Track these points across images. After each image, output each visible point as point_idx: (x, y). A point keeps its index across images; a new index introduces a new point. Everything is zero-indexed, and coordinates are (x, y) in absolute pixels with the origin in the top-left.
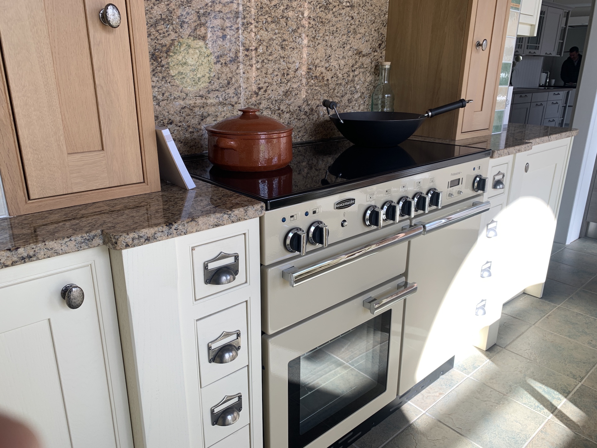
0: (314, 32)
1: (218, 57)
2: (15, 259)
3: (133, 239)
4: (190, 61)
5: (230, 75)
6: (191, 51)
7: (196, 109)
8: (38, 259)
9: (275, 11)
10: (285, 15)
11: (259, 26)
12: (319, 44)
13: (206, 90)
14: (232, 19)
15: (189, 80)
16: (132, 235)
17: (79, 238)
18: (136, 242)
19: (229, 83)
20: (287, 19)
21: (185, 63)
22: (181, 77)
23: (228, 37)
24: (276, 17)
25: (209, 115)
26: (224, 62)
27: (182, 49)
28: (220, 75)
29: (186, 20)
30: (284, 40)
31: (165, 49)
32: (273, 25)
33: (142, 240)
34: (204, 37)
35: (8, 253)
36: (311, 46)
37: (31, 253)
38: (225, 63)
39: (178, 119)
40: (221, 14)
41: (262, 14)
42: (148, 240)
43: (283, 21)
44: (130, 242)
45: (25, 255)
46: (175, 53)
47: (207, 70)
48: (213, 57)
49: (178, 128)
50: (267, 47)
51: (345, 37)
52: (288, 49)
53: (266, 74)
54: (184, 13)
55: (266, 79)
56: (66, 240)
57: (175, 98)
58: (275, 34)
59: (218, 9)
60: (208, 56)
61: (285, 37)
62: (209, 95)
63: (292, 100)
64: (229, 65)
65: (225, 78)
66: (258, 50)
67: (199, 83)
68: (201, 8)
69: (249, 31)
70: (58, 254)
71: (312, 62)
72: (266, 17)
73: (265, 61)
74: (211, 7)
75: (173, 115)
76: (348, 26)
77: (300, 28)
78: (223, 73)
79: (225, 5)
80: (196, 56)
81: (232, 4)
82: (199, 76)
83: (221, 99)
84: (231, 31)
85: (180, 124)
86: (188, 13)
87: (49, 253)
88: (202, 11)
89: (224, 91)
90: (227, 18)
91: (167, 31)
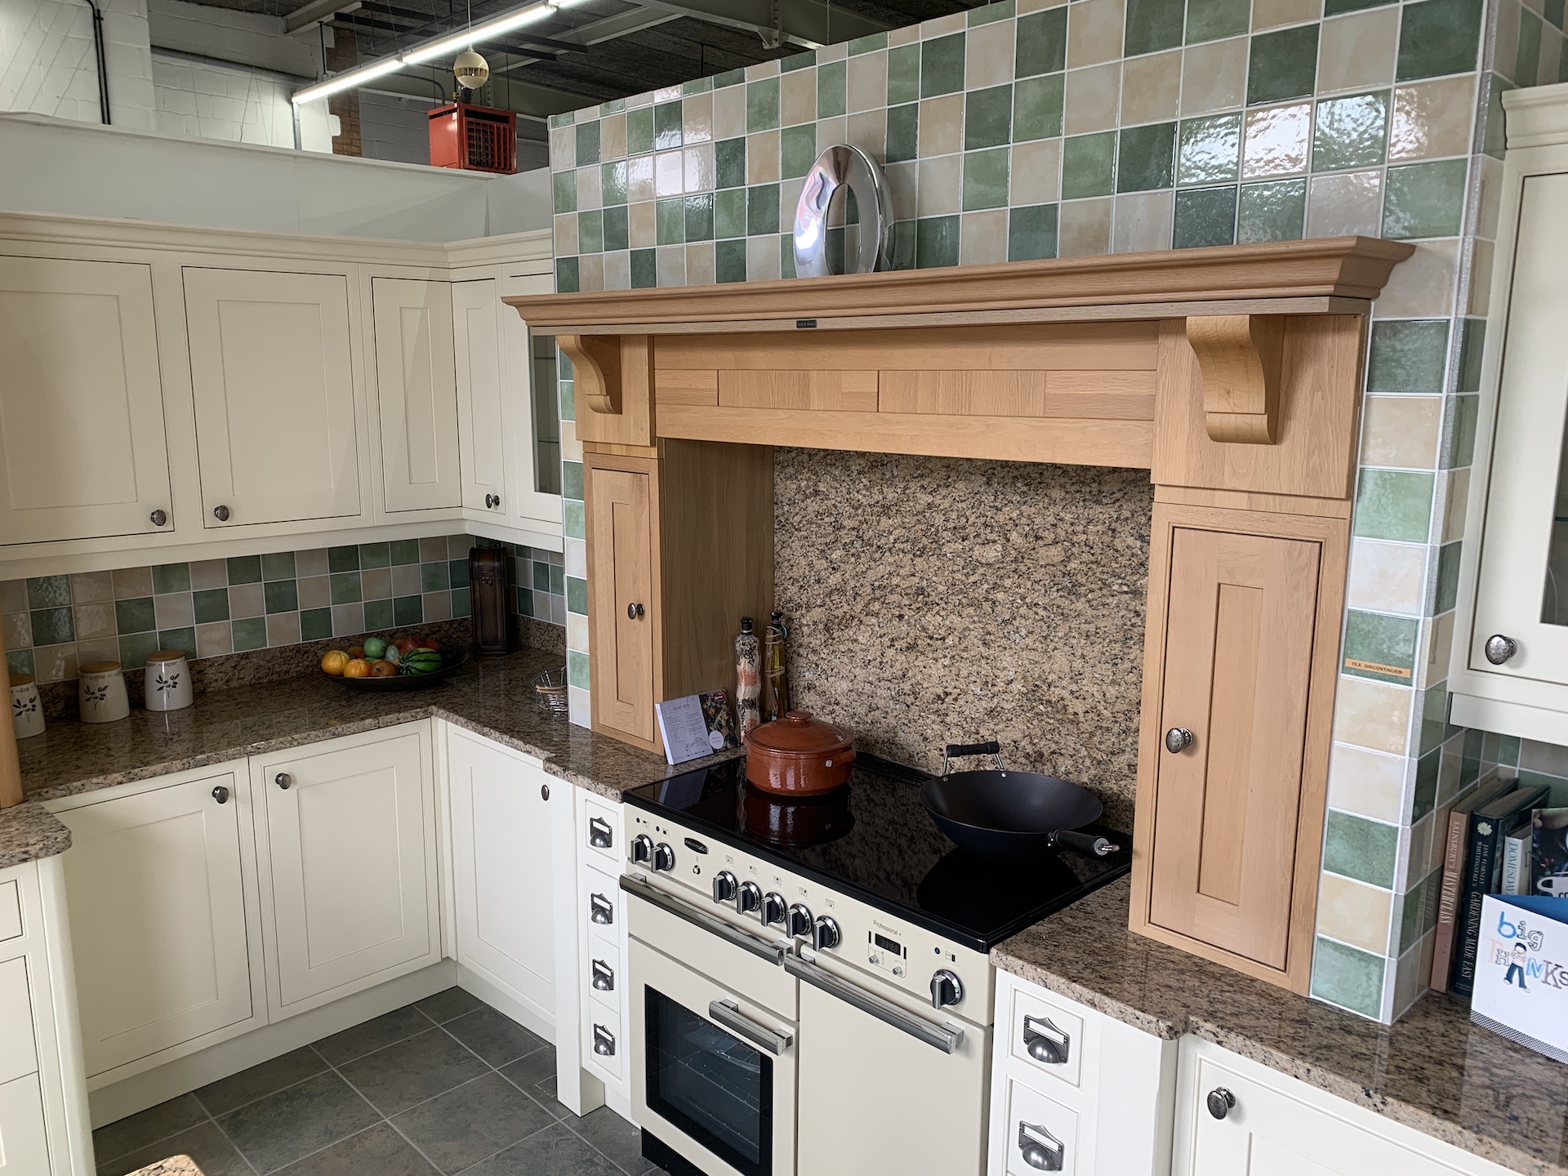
0: (1045, 628)
1: (893, 640)
4: (860, 639)
5: (905, 665)
6: (862, 627)
7: (864, 697)
9: (974, 590)
10: (991, 597)
11: (949, 608)
12: (1056, 649)
13: (877, 677)
14: (912, 596)
15: (858, 660)
19: (904, 676)
20: (994, 602)
21: (856, 640)
22: (850, 655)
23: (906, 617)
24: (976, 598)
25: (878, 708)
26: (899, 647)
27: (854, 624)
28: (893, 663)
29: (860, 593)
30: (989, 633)
31: (837, 621)
32: (971, 610)
34: (877, 613)
36: (1039, 650)
38: (901, 650)
39: (845, 701)
40: (898, 590)
41: (953, 593)
43: (987, 606)
46: (847, 627)
47: (879, 654)
48: (887, 639)
49: (844, 712)
50: (960, 638)
51: (1118, 647)
52: (994, 647)
53: (958, 675)
54: (858, 585)
55: (958, 683)
57: (843, 677)
58: (974, 622)
59: (895, 583)
60: (881, 636)
61: (990, 628)
62: (880, 684)
63: (1001, 726)
64: (905, 653)
65: (899, 667)
66: (947, 641)
67: (869, 667)
68: (876, 581)
69: (934, 613)
71: (1040, 676)
72: (960, 597)
73: (956, 657)
74: (887, 579)
75: (840, 696)
76: (1125, 627)
77: (1018, 619)
78: (897, 660)
79: (904, 579)
80: (867, 634)
81: (913, 578)
82: (869, 658)
83: (893, 693)
84: (910, 611)
85: (846, 708)
86: (862, 585)
88: (877, 584)
89: (898, 683)
90: (906, 594)
91: (840, 603)
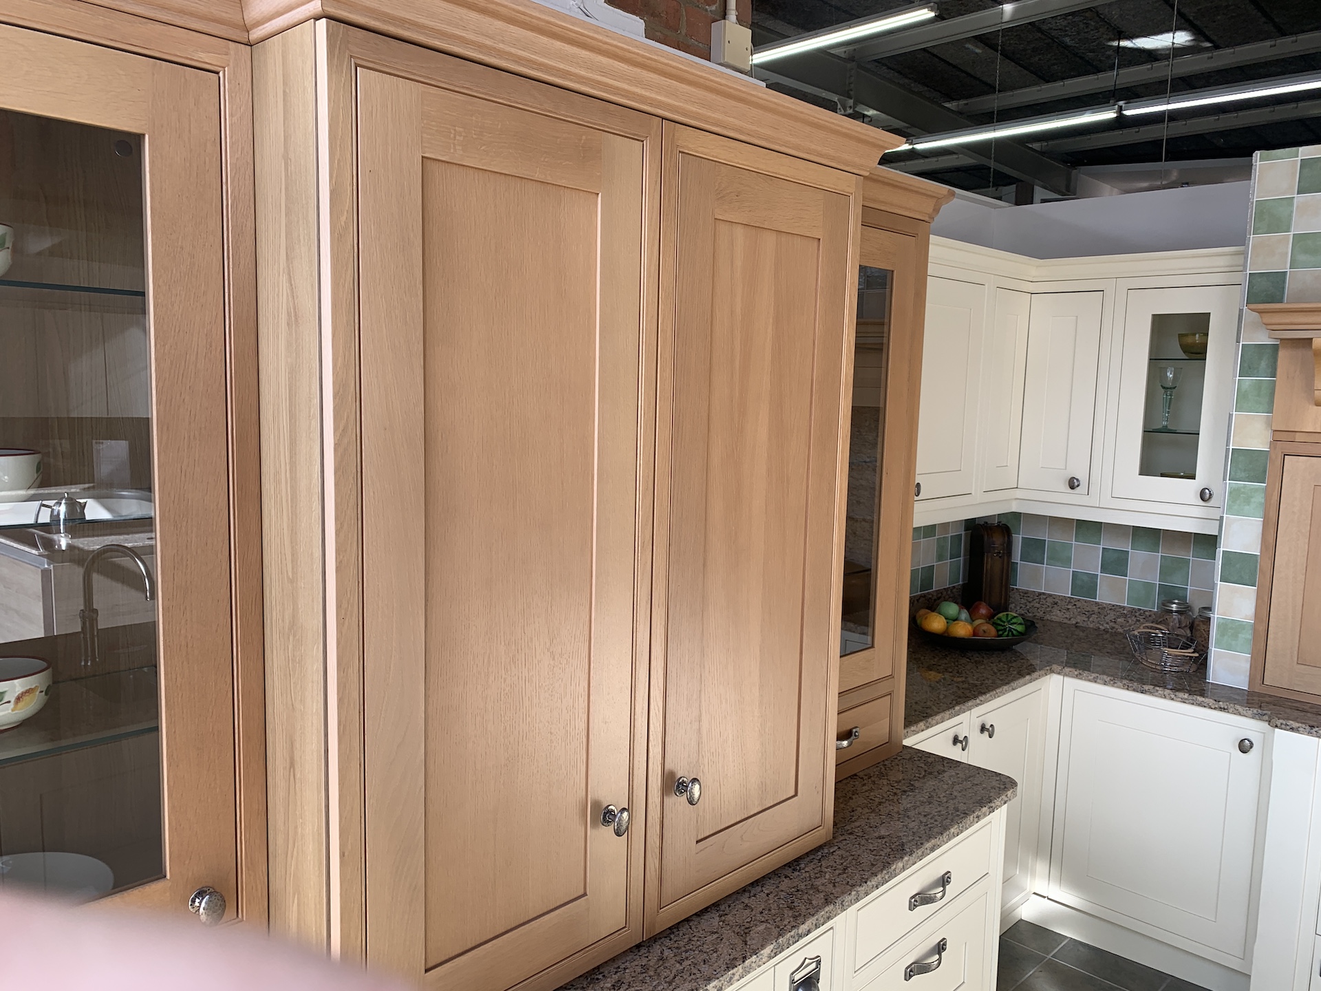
2: (1217, 706)
3: (1281, 724)
8: (1228, 712)
16: (1281, 721)
17: (1255, 711)
18: (1283, 726)
33: (1288, 728)
35: (1214, 702)
37: (1226, 707)
42: (1292, 729)
44: (1279, 725)
45: (1222, 707)
56: (1248, 709)
70: (1240, 715)
87: (1235, 712)
